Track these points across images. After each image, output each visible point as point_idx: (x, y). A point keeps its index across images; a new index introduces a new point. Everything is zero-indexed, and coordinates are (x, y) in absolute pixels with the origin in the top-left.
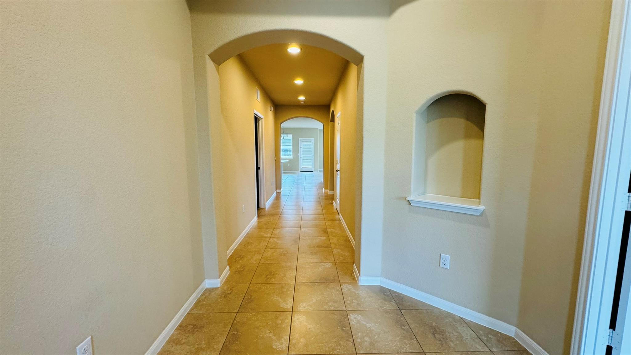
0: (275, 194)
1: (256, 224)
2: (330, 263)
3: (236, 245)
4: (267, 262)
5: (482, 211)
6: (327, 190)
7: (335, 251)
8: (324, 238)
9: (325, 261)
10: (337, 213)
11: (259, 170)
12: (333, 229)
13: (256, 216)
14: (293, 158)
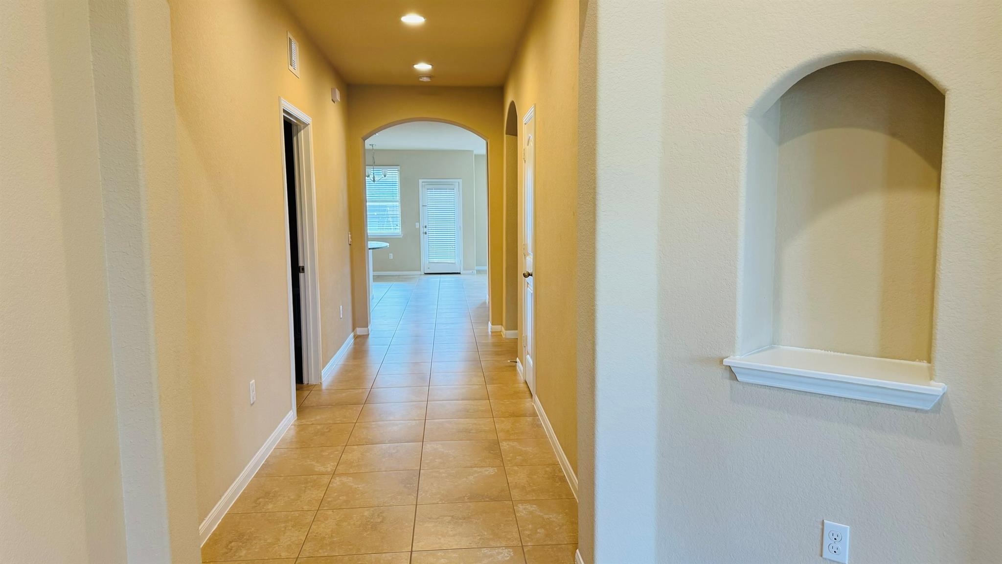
0: (350, 341)
1: (292, 433)
2: (507, 547)
3: (228, 502)
4: (322, 553)
5: (939, 398)
6: (500, 326)
7: (523, 510)
8: (491, 471)
9: (492, 544)
10: (528, 395)
11: (301, 275)
12: (515, 443)
13: (291, 408)
14: (402, 235)
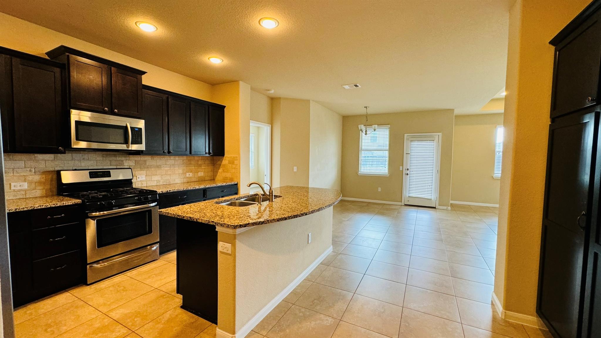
14: (389, 175)
